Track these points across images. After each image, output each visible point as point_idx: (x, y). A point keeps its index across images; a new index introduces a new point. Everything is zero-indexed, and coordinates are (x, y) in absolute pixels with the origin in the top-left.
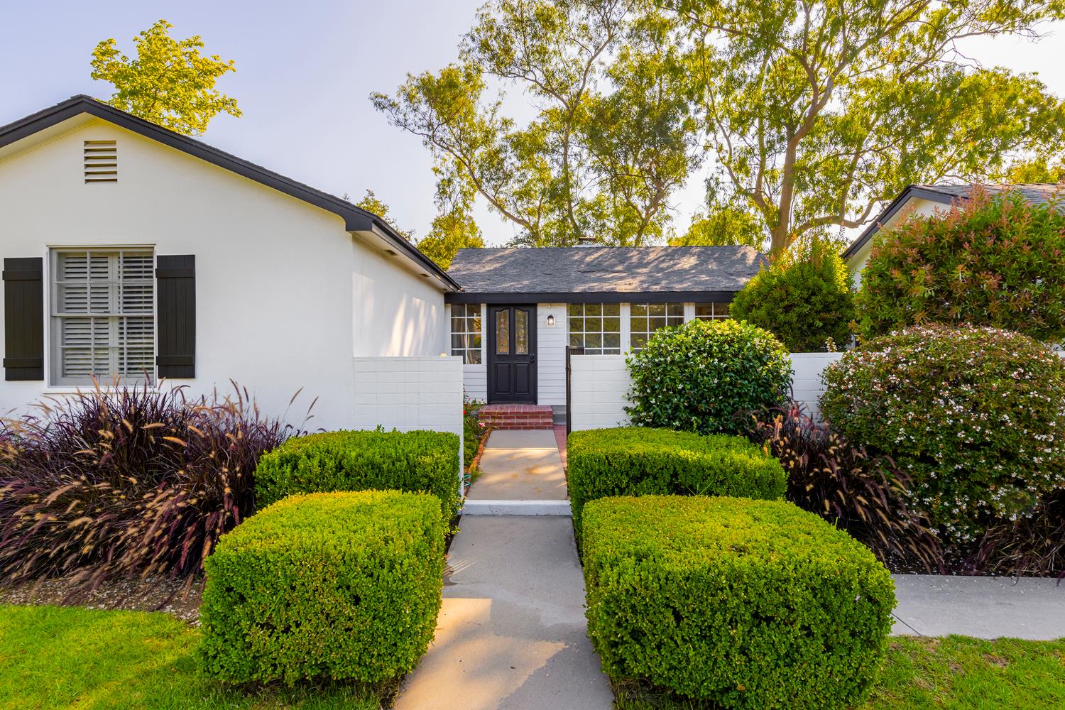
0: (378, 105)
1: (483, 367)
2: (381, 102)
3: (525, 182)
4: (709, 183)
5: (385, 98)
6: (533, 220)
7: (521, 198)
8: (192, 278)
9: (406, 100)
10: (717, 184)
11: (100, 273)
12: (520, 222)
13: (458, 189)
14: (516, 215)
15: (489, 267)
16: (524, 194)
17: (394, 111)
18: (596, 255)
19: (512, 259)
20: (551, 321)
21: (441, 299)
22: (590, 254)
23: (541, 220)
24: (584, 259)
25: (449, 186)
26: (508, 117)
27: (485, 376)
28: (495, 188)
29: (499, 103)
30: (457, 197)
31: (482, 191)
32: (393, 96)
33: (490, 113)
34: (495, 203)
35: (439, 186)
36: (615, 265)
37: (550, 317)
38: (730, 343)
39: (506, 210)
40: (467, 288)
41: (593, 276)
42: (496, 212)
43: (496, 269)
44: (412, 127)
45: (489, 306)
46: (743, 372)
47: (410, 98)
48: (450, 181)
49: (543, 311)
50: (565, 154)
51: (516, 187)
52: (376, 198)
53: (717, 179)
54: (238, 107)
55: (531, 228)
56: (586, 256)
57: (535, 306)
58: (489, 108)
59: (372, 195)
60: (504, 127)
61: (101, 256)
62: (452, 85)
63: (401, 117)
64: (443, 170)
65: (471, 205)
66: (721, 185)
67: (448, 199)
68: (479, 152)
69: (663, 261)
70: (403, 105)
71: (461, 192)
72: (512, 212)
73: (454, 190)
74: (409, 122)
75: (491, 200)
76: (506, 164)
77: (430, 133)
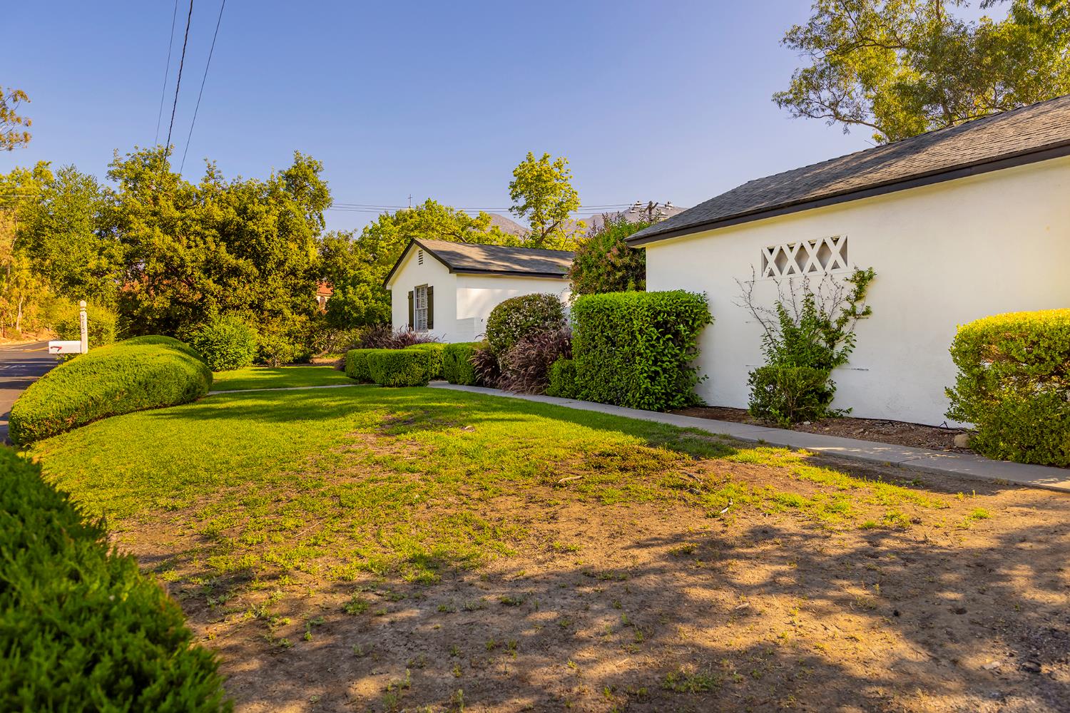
8: (433, 294)
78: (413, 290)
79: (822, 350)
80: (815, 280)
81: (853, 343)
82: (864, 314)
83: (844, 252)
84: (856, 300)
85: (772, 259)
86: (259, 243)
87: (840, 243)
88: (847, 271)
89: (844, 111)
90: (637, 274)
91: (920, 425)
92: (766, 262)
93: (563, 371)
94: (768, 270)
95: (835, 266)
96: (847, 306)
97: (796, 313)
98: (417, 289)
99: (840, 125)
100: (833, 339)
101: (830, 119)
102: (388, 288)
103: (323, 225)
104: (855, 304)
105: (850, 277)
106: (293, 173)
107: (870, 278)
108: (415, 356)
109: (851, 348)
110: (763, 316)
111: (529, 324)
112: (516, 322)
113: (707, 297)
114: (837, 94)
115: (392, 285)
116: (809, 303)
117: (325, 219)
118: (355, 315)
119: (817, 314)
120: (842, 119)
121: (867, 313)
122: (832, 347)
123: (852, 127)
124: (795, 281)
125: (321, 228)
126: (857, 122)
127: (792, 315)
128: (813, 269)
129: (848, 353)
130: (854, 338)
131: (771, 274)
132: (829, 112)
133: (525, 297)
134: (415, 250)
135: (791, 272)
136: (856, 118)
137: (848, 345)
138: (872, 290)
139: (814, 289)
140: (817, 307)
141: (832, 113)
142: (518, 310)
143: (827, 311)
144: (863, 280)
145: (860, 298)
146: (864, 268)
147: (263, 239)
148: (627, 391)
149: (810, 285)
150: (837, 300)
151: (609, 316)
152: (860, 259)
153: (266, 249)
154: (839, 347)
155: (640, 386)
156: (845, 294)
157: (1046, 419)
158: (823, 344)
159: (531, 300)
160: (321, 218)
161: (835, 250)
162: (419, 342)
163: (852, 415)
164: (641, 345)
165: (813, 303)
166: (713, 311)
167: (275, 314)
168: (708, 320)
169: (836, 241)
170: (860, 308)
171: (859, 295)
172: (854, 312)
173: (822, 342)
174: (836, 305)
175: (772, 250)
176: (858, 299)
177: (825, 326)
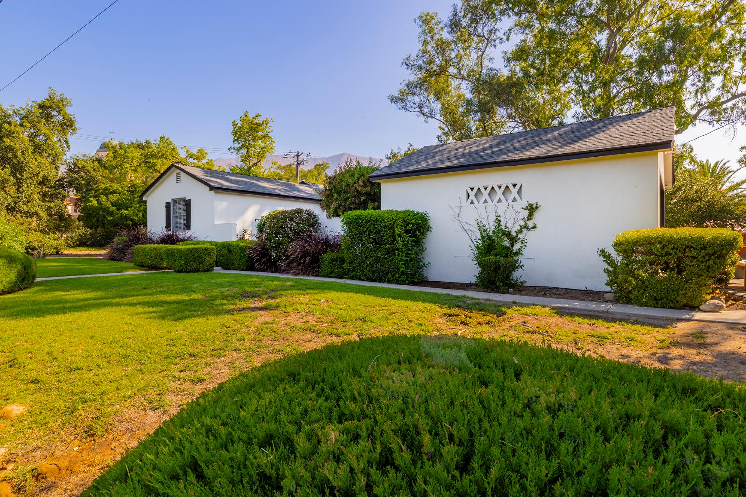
8: (190, 205)
78: (170, 201)
79: (507, 248)
80: (502, 208)
81: (526, 244)
82: (532, 228)
83: (519, 192)
84: (528, 220)
85: (472, 194)
86: (15, 157)
87: (518, 187)
88: (522, 203)
89: (426, 110)
90: (375, 198)
91: (569, 289)
92: (469, 195)
93: (333, 261)
94: (470, 201)
95: (514, 200)
96: (523, 223)
97: (491, 226)
98: (174, 201)
99: (422, 118)
100: (513, 240)
101: (418, 114)
102: (144, 199)
103: (68, 147)
104: (527, 222)
105: (525, 207)
106: (48, 104)
107: (537, 208)
108: (206, 250)
109: (524, 247)
110: (467, 227)
111: (300, 229)
112: (291, 227)
113: (428, 215)
114: (423, 100)
115: (147, 197)
116: (498, 220)
117: (70, 143)
118: (109, 218)
119: (503, 227)
120: (424, 115)
121: (534, 227)
122: (512, 246)
123: (429, 119)
124: (488, 208)
125: (67, 149)
126: (432, 117)
127: (487, 227)
128: (500, 201)
129: (522, 249)
130: (526, 241)
131: (472, 203)
132: (418, 109)
133: (295, 210)
134: (173, 172)
135: (486, 202)
136: (431, 115)
137: (523, 245)
138: (538, 216)
139: (500, 213)
140: (503, 223)
141: (419, 110)
142: (291, 219)
143: (509, 225)
144: (532, 209)
145: (530, 219)
146: (532, 202)
147: (19, 154)
148: (388, 273)
149: (498, 210)
150: (516, 219)
151: (374, 225)
152: (529, 197)
153: (22, 162)
154: (517, 246)
155: (399, 269)
156: (520, 216)
157: (671, 284)
158: (508, 245)
159: (299, 212)
160: (66, 142)
161: (514, 191)
162: (183, 240)
163: (526, 284)
164: (400, 244)
165: (500, 221)
166: (431, 223)
167: (30, 215)
168: (428, 229)
169: (515, 186)
170: (530, 224)
171: (530, 217)
172: (526, 227)
173: (507, 243)
174: (515, 222)
175: (472, 189)
176: (528, 219)
177: (508, 234)
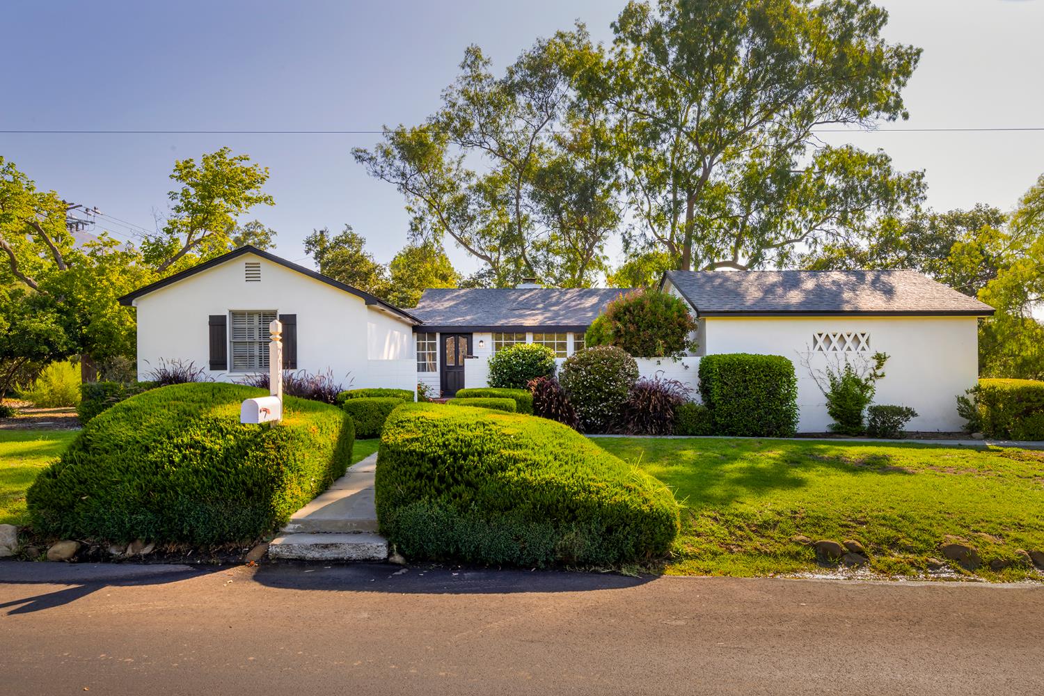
0: (359, 158)
1: (437, 374)
2: (360, 156)
3: (487, 223)
4: (624, 237)
5: (365, 151)
6: (495, 255)
7: (483, 237)
8: (295, 324)
9: (382, 157)
10: (630, 237)
11: (251, 322)
12: (485, 257)
13: (429, 226)
14: (479, 252)
15: (447, 304)
16: (486, 233)
17: (372, 164)
18: (527, 296)
19: (464, 298)
20: (481, 344)
21: (410, 330)
22: (524, 294)
23: (501, 256)
24: (517, 299)
25: (420, 223)
26: (471, 170)
27: (439, 379)
28: (461, 228)
29: (463, 156)
30: (428, 234)
31: (450, 231)
32: (372, 150)
33: (456, 163)
34: (461, 242)
35: (411, 224)
36: (537, 304)
37: (481, 341)
38: (528, 353)
39: (471, 247)
40: (428, 322)
41: (517, 312)
42: (462, 248)
43: (451, 307)
44: (387, 178)
45: (442, 334)
46: (531, 365)
47: (386, 154)
48: (421, 219)
49: (476, 338)
50: (517, 205)
51: (480, 227)
52: (354, 232)
53: (630, 234)
54: (274, 200)
55: (493, 264)
56: (519, 296)
57: (471, 334)
58: (455, 160)
59: (350, 228)
60: (467, 178)
61: (251, 314)
62: (422, 144)
63: (378, 168)
64: (416, 209)
65: (441, 241)
66: (634, 238)
67: (420, 236)
68: (446, 199)
69: (574, 301)
70: (380, 160)
71: (432, 228)
72: (476, 249)
73: (425, 228)
74: (385, 173)
75: (457, 238)
76: (468, 211)
77: (404, 182)
78: (226, 313)
79: (858, 395)
80: (852, 357)
81: (875, 391)
82: (881, 376)
83: (868, 342)
84: (876, 369)
85: (821, 340)
87: (866, 337)
88: (870, 353)
92: (817, 342)
94: (818, 347)
95: (863, 349)
96: (872, 372)
97: (839, 375)
98: (236, 314)
100: (863, 388)
104: (876, 371)
105: (873, 357)
107: (886, 359)
109: (874, 393)
110: (816, 374)
116: (848, 368)
119: (853, 376)
121: (883, 375)
122: (863, 393)
124: (838, 355)
127: (836, 375)
128: (849, 349)
129: (872, 397)
130: (875, 387)
131: (821, 349)
135: (835, 349)
138: (887, 367)
139: (850, 361)
140: (853, 371)
143: (859, 373)
144: (881, 359)
146: (881, 352)
149: (848, 358)
150: (865, 368)
152: (877, 346)
154: (868, 393)
156: (870, 365)
158: (858, 392)
161: (863, 340)
165: (850, 369)
169: (863, 335)
170: (879, 372)
171: (879, 366)
172: (875, 375)
173: (858, 390)
174: (865, 371)
175: (820, 335)
176: (878, 368)
177: (857, 382)
